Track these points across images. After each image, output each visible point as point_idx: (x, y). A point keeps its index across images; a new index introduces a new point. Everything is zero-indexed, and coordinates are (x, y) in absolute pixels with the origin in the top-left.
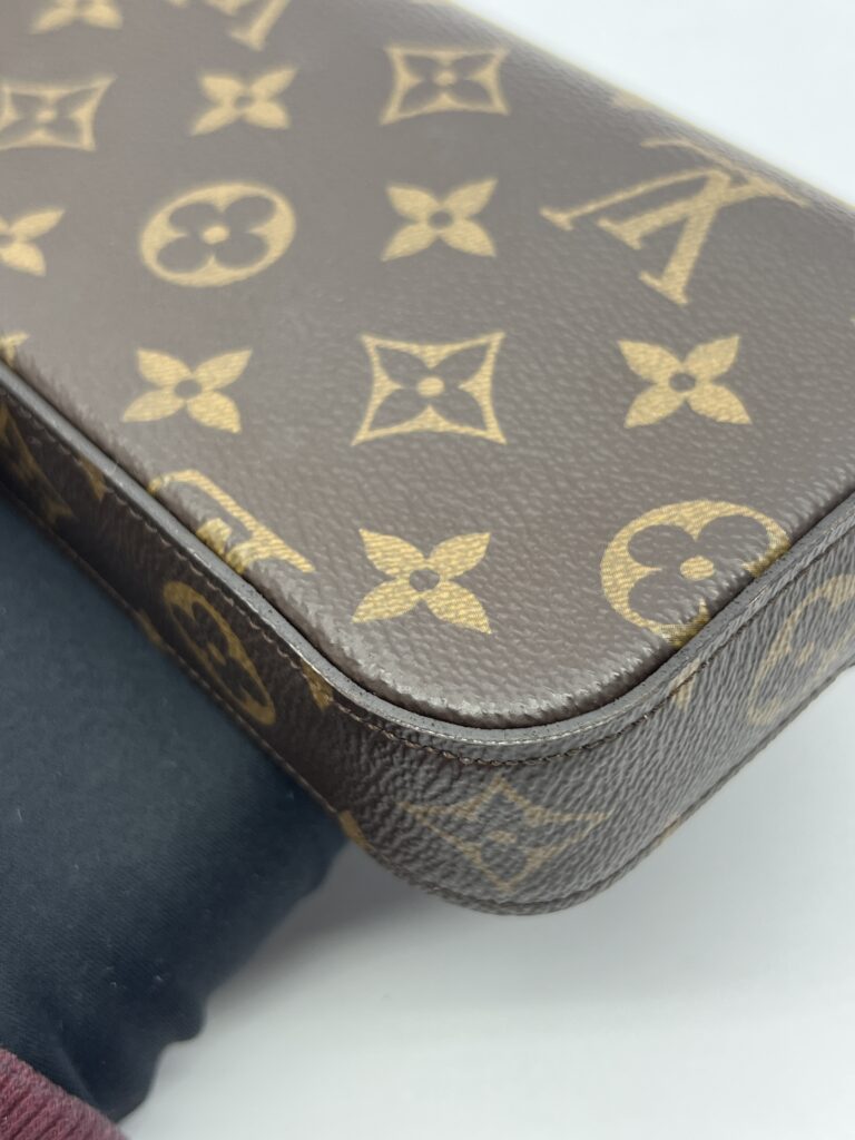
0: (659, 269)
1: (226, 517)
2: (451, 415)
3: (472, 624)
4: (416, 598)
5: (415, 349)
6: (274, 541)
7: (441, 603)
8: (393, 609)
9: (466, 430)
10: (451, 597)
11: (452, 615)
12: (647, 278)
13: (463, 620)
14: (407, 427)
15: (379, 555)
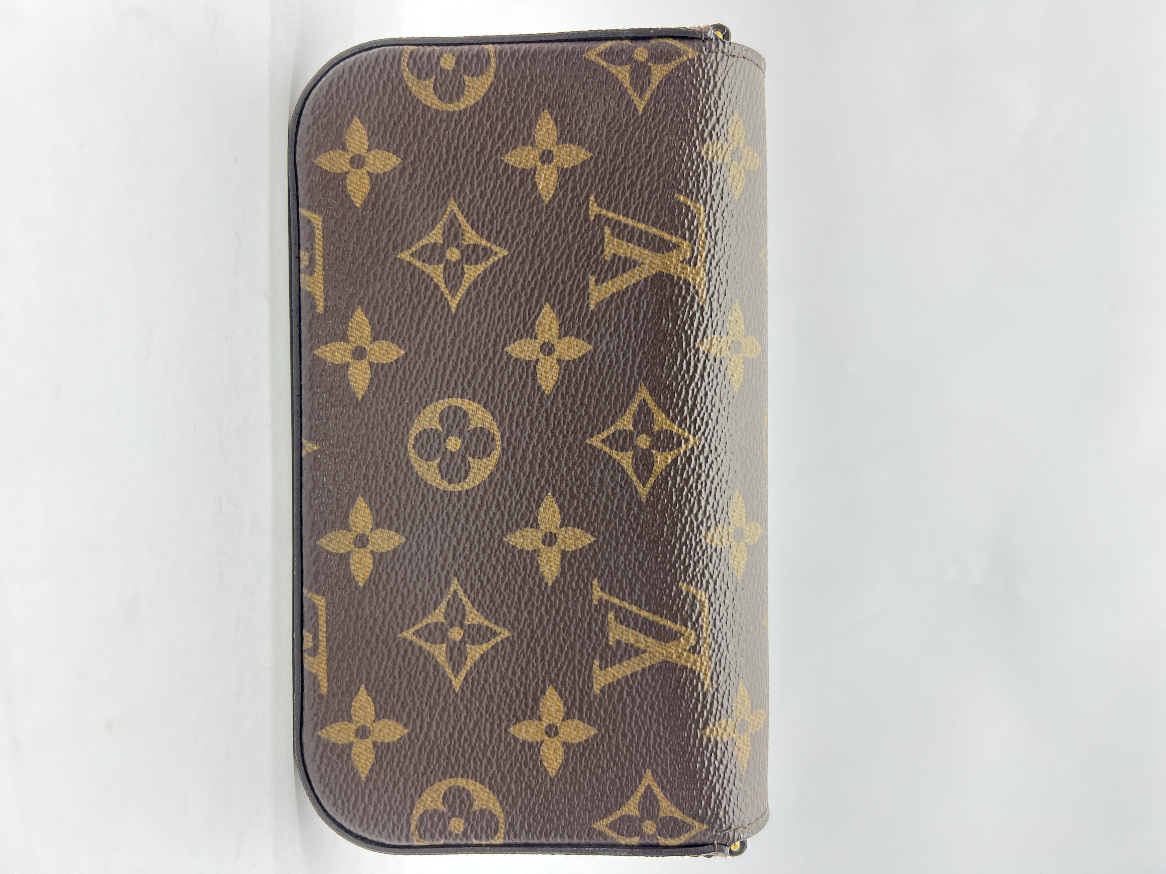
0: (605, 664)
1: (315, 637)
2: (450, 657)
3: (360, 770)
4: (351, 739)
5: (468, 607)
6: (323, 666)
7: (359, 750)
8: (338, 738)
9: (449, 671)
10: (366, 750)
11: (357, 759)
12: (596, 662)
13: (360, 764)
14: (427, 646)
15: (358, 705)
